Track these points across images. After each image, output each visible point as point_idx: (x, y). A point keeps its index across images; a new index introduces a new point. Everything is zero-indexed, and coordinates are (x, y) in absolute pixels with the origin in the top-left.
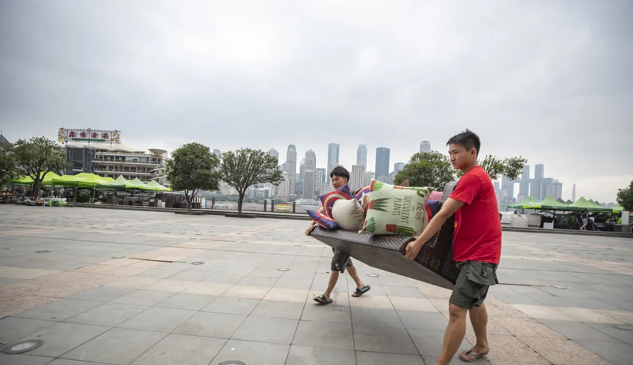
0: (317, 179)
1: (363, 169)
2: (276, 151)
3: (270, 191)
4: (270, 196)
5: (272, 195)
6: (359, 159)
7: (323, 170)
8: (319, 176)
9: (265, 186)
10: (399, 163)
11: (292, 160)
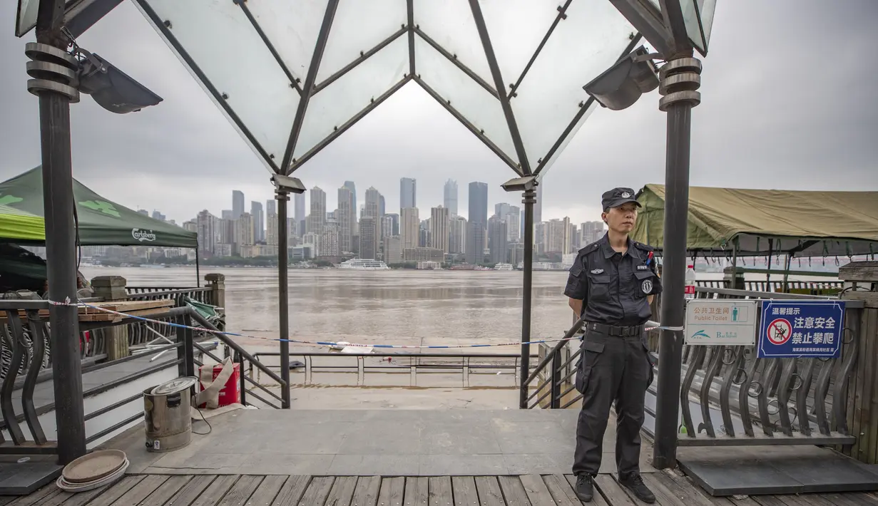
0: (384, 230)
1: (447, 213)
2: (321, 191)
3: (313, 249)
4: (313, 256)
5: (315, 255)
6: (446, 200)
7: (395, 216)
8: (388, 226)
9: (305, 242)
10: (501, 204)
11: (345, 203)
